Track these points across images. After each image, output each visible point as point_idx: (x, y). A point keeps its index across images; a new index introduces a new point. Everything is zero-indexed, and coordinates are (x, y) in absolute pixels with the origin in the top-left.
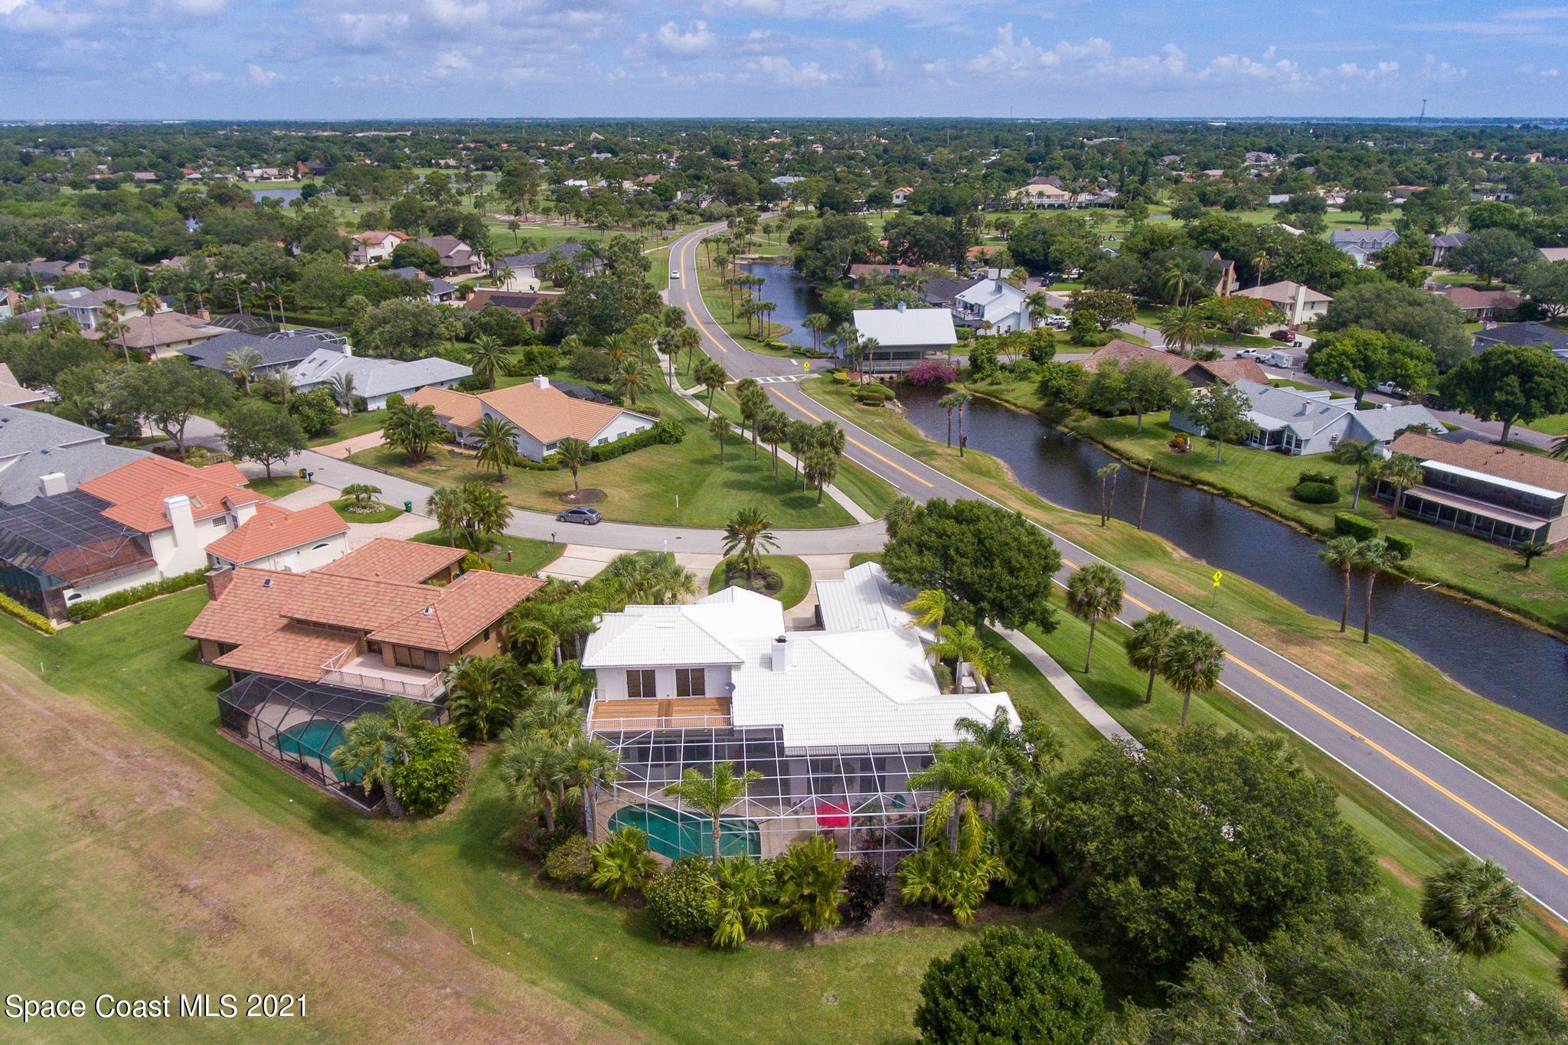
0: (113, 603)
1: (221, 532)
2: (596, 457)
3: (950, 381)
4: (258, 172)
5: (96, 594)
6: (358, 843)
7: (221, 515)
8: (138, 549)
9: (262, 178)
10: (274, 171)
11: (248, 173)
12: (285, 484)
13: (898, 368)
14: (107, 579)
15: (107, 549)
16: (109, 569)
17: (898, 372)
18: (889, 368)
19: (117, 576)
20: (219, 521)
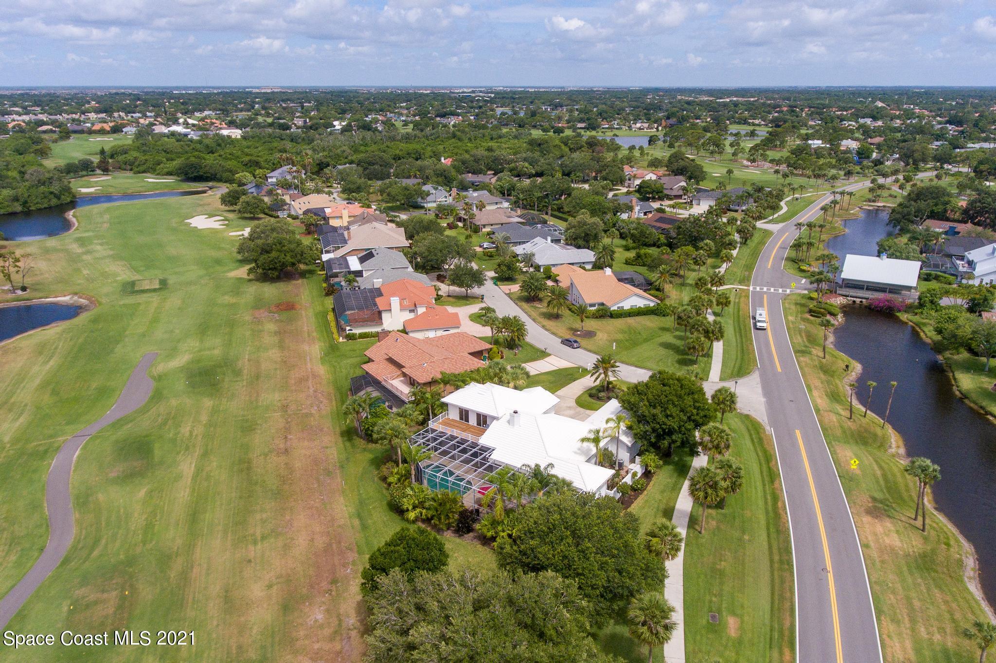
0: (363, 336)
1: (411, 316)
2: (613, 315)
3: (900, 311)
4: (638, 125)
5: (357, 331)
6: (348, 444)
7: (413, 308)
8: (377, 317)
9: (640, 129)
10: (646, 125)
11: (633, 126)
12: (472, 300)
13: (867, 296)
14: (363, 326)
15: (366, 313)
16: (364, 322)
17: (865, 298)
18: (861, 295)
19: (367, 326)
20: (411, 311)
